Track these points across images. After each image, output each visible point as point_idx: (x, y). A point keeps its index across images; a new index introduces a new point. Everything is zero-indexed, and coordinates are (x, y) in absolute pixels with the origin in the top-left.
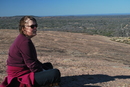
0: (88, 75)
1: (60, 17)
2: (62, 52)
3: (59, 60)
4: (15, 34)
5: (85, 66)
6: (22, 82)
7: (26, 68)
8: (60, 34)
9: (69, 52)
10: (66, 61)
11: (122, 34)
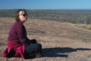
0: (59, 48)
1: (43, 10)
2: (43, 32)
3: (41, 38)
4: (13, 21)
5: (58, 42)
6: (17, 51)
7: (19, 42)
8: (42, 21)
9: (48, 33)
10: (45, 38)
11: (82, 22)
